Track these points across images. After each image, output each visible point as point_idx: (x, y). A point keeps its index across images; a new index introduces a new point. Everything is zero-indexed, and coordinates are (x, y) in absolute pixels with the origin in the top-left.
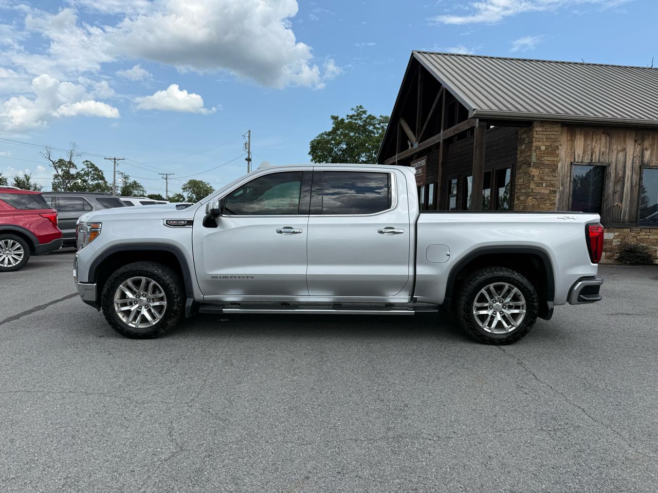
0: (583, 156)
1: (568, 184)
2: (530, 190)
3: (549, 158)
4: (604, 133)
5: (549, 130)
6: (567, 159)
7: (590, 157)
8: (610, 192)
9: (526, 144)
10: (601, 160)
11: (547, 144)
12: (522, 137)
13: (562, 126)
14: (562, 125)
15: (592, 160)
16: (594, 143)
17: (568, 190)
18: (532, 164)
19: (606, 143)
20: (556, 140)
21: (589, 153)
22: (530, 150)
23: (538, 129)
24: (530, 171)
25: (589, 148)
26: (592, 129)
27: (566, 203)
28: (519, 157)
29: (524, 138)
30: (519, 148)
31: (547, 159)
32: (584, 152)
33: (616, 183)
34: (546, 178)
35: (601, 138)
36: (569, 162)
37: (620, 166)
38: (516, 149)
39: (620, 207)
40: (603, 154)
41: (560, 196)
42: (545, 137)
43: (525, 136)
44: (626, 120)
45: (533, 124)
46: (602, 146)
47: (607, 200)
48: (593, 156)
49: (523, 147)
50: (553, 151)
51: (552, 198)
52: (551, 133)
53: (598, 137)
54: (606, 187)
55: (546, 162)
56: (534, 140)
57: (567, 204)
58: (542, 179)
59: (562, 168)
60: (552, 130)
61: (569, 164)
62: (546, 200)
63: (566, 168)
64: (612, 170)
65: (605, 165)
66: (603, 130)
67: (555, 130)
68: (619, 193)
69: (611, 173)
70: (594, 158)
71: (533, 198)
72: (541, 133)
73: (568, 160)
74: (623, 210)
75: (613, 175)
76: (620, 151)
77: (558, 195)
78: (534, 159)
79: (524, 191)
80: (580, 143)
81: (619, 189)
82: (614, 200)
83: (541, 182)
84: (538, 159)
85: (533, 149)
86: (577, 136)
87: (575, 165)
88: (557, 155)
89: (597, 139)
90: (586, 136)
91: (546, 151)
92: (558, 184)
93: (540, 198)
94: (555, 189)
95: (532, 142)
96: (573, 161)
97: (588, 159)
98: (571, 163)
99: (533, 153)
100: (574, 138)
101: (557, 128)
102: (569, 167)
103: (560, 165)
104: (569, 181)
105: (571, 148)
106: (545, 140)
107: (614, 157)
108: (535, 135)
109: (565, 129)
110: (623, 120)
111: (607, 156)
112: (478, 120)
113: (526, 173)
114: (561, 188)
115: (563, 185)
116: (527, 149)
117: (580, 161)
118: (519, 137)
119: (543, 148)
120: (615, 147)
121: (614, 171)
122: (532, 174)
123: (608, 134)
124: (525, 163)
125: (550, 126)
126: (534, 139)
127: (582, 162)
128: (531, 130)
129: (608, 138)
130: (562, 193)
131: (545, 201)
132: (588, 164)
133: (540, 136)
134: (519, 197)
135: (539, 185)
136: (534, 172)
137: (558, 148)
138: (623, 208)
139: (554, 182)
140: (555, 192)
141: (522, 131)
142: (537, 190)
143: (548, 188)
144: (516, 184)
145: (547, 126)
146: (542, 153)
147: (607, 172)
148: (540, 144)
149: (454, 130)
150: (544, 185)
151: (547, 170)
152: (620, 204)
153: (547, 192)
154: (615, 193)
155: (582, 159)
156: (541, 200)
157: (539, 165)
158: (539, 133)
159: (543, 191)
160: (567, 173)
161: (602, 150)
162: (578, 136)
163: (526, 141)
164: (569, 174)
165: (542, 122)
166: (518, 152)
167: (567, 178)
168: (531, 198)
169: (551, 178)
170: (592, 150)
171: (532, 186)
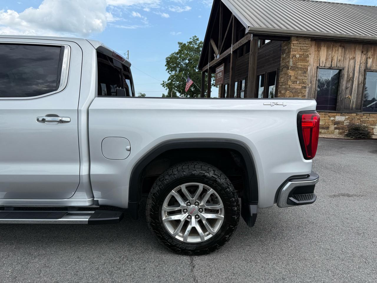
0: (325, 62)
1: (315, 82)
2: (288, 86)
3: (302, 64)
4: (340, 46)
5: (302, 43)
6: (314, 64)
7: (330, 63)
8: (344, 88)
9: (286, 53)
10: (338, 65)
11: (300, 53)
12: (284, 49)
13: (311, 41)
14: (311, 39)
15: (331, 65)
16: (333, 53)
17: (314, 86)
18: (290, 67)
19: (342, 53)
20: (307, 51)
21: (330, 60)
22: (289, 57)
23: (294, 42)
24: (288, 72)
25: (330, 56)
26: (332, 43)
27: (313, 95)
28: (282, 63)
29: (285, 49)
30: (282, 56)
31: (300, 64)
32: (326, 60)
33: (348, 81)
34: (299, 77)
35: (338, 49)
36: (316, 66)
37: (351, 70)
38: (280, 57)
39: (350, 98)
40: (340, 61)
41: (309, 91)
42: (300, 48)
43: (286, 47)
44: (356, 37)
45: (291, 39)
46: (339, 55)
47: (341, 93)
48: (333, 62)
49: (285, 55)
50: (304, 58)
51: (303, 92)
52: (303, 45)
53: (337, 49)
54: (341, 84)
55: (300, 66)
56: (291, 51)
57: (314, 96)
58: (296, 78)
59: (311, 70)
60: (304, 43)
61: (316, 68)
62: (299, 93)
63: (314, 70)
64: (345, 72)
65: (341, 69)
66: (340, 43)
67: (306, 43)
68: (349, 88)
69: (344, 75)
70: (333, 64)
71: (290, 92)
72: (297, 45)
73: (316, 65)
74: (352, 101)
75: (346, 76)
76: (351, 59)
77: (307, 89)
78: (291, 64)
79: (284, 87)
80: (324, 53)
81: (349, 86)
82: (346, 94)
83: (295, 80)
84: (294, 64)
85: (291, 57)
86: (321, 48)
87: (320, 68)
88: (308, 61)
89: (335, 50)
90: (328, 48)
91: (300, 58)
92: (308, 82)
93: (294, 92)
94: (305, 85)
95: (290, 52)
96: (318, 65)
97: (329, 65)
98: (317, 68)
99: (291, 60)
100: (319, 49)
101: (308, 42)
102: (316, 70)
103: (309, 68)
104: (315, 80)
105: (317, 57)
106: (299, 50)
107: (347, 63)
108: (292, 47)
109: (314, 43)
110: (354, 36)
111: (342, 63)
112: (252, 35)
113: (286, 74)
114: (310, 85)
115: (311, 83)
116: (287, 57)
117: (324, 66)
118: (282, 48)
119: (298, 56)
120: (348, 56)
121: (347, 73)
122: (290, 75)
123: (344, 47)
124: (285, 67)
125: (302, 40)
126: (292, 49)
127: (324, 67)
128: (290, 43)
129: (343, 50)
130: (311, 88)
131: (297, 94)
132: (329, 68)
133: (296, 47)
134: (281, 91)
135: (294, 82)
136: (291, 73)
137: (308, 56)
138: (352, 99)
139: (305, 81)
140: (305, 87)
141: (284, 44)
142: (293, 86)
143: (301, 85)
144: (279, 82)
145: (301, 40)
146: (297, 59)
147: (342, 74)
148: (296, 53)
150: (298, 82)
151: (300, 72)
152: (350, 96)
153: (300, 87)
154: (347, 88)
155: (325, 65)
156: (296, 93)
157: (294, 68)
158: (295, 45)
159: (297, 87)
160: (314, 75)
161: (339, 58)
162: (323, 48)
163: (286, 51)
164: (315, 75)
165: (297, 37)
166: (281, 60)
167: (314, 77)
168: (288, 91)
169: (303, 78)
170: (332, 58)
171: (290, 83)
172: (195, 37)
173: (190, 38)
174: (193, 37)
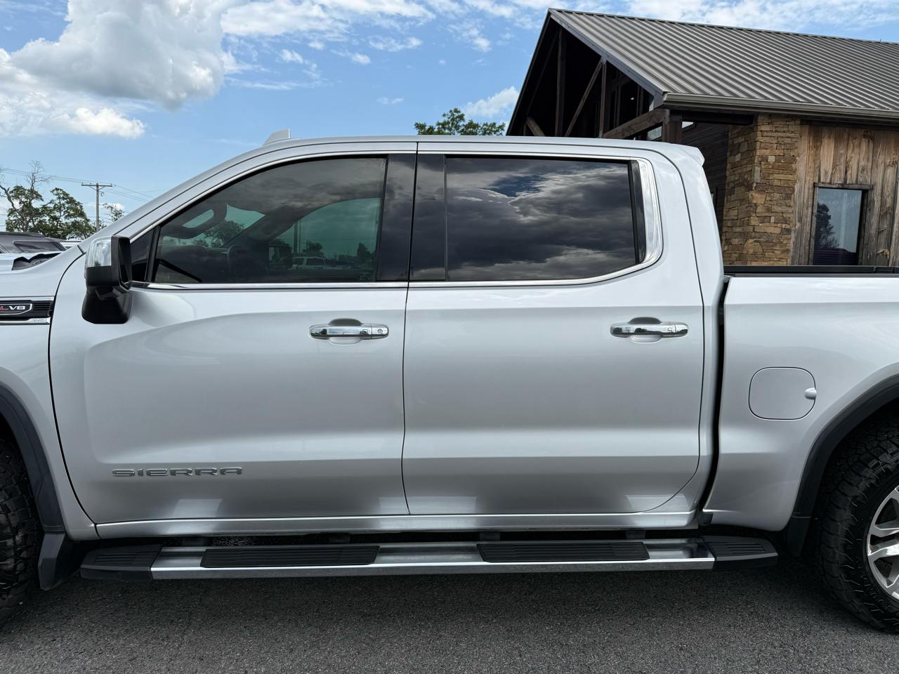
0: (832, 173)
1: (809, 219)
2: (751, 228)
3: (782, 177)
4: (865, 136)
5: (782, 130)
6: (808, 178)
7: (843, 175)
8: (873, 231)
9: (742, 153)
10: (861, 179)
11: (777, 152)
12: (736, 142)
13: (801, 124)
14: (801, 120)
15: (845, 180)
16: (850, 152)
17: (808, 228)
18: (755, 185)
19: (867, 152)
20: (792, 147)
21: (843, 168)
22: (752, 162)
23: (763, 128)
24: (750, 197)
25: (842, 160)
26: (847, 130)
27: (805, 249)
28: (731, 175)
29: (739, 144)
30: (730, 159)
31: (777, 178)
32: (834, 166)
33: (881, 217)
34: (776, 208)
35: (860, 144)
36: (812, 182)
37: (888, 191)
38: (725, 161)
39: (886, 255)
40: (863, 170)
41: (796, 238)
42: (776, 141)
43: (741, 140)
45: (757, 120)
46: (862, 158)
47: (867, 245)
48: (849, 173)
49: (738, 158)
50: (787, 164)
51: (785, 242)
52: (784, 135)
53: (856, 143)
54: (867, 226)
55: (776, 183)
56: (758, 147)
57: (807, 251)
58: (769, 210)
59: (800, 192)
60: (786, 129)
61: (811, 186)
62: (775, 244)
63: (807, 192)
64: (876, 197)
65: (866, 187)
66: (863, 130)
67: (791, 129)
68: (885, 232)
69: (874, 202)
70: (849, 177)
71: (755, 241)
72: (770, 134)
73: (811, 180)
74: (891, 261)
75: (877, 205)
76: (889, 165)
77: (793, 235)
78: (757, 177)
79: (738, 230)
80: (828, 151)
81: (885, 226)
82: (877, 245)
83: (767, 214)
84: (764, 178)
85: (756, 161)
86: (823, 140)
87: (820, 187)
88: (794, 172)
89: (854, 146)
90: (838, 141)
91: (777, 164)
92: (794, 218)
93: (765, 242)
94: (788, 227)
95: (755, 149)
96: (816, 181)
97: (840, 178)
98: (815, 185)
99: (757, 168)
100: (819, 144)
101: (794, 127)
102: (811, 191)
103: (797, 187)
104: (810, 214)
105: (814, 161)
106: (775, 147)
107: (880, 175)
108: (760, 138)
109: (806, 128)
110: (897, 115)
111: (869, 174)
112: (668, 111)
113: (744, 200)
114: (798, 225)
115: (800, 220)
116: (745, 161)
117: (828, 181)
118: (730, 142)
119: (772, 159)
120: (881, 159)
121: (879, 198)
122: (754, 202)
123: (872, 139)
124: (741, 185)
125: (782, 123)
126: (758, 144)
127: (830, 183)
128: (753, 130)
129: (871, 144)
130: (800, 232)
131: (772, 246)
132: (840, 186)
133: (767, 139)
134: (730, 239)
135: (764, 219)
136: (758, 198)
137: (795, 160)
138: (892, 257)
139: (788, 216)
140: (789, 231)
141: (736, 131)
142: (762, 228)
143: (779, 225)
144: (724, 218)
145: (779, 123)
146: (770, 167)
147: (869, 199)
148: (767, 152)
149: (623, 130)
150: (773, 219)
151: (777, 196)
152: (887, 251)
153: (778, 231)
154: (879, 232)
155: (831, 178)
156: (768, 244)
157: (765, 187)
158: (765, 134)
159: (770, 230)
160: (808, 202)
161: (862, 163)
162: (825, 141)
163: (744, 148)
164: (810, 203)
165: (770, 115)
166: (729, 166)
167: (807, 208)
168: (751, 241)
169: (784, 209)
170: (847, 162)
171: (754, 221)
172: (456, 111)
173: (444, 115)
174: (451, 111)
